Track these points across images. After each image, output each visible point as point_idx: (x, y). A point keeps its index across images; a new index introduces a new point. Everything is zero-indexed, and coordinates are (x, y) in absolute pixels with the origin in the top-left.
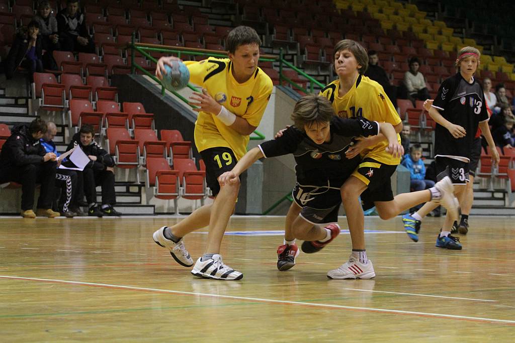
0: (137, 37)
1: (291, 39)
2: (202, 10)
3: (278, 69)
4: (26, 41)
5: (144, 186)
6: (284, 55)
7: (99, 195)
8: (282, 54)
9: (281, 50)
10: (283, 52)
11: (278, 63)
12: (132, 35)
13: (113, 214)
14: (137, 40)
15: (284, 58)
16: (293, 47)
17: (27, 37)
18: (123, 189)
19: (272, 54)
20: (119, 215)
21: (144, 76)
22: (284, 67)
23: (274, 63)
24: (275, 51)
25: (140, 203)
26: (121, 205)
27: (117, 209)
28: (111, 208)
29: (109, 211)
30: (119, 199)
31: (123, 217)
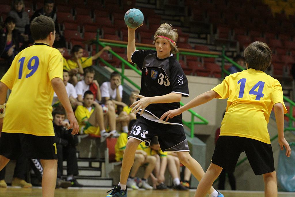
0: (100, 34)
1: (232, 38)
2: (156, 11)
3: (220, 64)
4: (4, 35)
5: (104, 162)
6: (226, 52)
7: (65, 169)
8: (224, 52)
9: (223, 48)
10: (225, 49)
11: (220, 59)
12: (96, 32)
13: (76, 185)
14: (100, 36)
15: (226, 55)
16: (233, 45)
17: (5, 31)
18: (86, 164)
19: (215, 50)
20: (81, 186)
21: (106, 67)
22: (226, 62)
23: (217, 59)
24: (218, 48)
25: (101, 176)
26: (83, 178)
27: (80, 182)
28: (74, 180)
29: (72, 183)
30: (82, 173)
31: (83, 188)
